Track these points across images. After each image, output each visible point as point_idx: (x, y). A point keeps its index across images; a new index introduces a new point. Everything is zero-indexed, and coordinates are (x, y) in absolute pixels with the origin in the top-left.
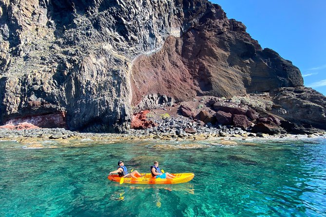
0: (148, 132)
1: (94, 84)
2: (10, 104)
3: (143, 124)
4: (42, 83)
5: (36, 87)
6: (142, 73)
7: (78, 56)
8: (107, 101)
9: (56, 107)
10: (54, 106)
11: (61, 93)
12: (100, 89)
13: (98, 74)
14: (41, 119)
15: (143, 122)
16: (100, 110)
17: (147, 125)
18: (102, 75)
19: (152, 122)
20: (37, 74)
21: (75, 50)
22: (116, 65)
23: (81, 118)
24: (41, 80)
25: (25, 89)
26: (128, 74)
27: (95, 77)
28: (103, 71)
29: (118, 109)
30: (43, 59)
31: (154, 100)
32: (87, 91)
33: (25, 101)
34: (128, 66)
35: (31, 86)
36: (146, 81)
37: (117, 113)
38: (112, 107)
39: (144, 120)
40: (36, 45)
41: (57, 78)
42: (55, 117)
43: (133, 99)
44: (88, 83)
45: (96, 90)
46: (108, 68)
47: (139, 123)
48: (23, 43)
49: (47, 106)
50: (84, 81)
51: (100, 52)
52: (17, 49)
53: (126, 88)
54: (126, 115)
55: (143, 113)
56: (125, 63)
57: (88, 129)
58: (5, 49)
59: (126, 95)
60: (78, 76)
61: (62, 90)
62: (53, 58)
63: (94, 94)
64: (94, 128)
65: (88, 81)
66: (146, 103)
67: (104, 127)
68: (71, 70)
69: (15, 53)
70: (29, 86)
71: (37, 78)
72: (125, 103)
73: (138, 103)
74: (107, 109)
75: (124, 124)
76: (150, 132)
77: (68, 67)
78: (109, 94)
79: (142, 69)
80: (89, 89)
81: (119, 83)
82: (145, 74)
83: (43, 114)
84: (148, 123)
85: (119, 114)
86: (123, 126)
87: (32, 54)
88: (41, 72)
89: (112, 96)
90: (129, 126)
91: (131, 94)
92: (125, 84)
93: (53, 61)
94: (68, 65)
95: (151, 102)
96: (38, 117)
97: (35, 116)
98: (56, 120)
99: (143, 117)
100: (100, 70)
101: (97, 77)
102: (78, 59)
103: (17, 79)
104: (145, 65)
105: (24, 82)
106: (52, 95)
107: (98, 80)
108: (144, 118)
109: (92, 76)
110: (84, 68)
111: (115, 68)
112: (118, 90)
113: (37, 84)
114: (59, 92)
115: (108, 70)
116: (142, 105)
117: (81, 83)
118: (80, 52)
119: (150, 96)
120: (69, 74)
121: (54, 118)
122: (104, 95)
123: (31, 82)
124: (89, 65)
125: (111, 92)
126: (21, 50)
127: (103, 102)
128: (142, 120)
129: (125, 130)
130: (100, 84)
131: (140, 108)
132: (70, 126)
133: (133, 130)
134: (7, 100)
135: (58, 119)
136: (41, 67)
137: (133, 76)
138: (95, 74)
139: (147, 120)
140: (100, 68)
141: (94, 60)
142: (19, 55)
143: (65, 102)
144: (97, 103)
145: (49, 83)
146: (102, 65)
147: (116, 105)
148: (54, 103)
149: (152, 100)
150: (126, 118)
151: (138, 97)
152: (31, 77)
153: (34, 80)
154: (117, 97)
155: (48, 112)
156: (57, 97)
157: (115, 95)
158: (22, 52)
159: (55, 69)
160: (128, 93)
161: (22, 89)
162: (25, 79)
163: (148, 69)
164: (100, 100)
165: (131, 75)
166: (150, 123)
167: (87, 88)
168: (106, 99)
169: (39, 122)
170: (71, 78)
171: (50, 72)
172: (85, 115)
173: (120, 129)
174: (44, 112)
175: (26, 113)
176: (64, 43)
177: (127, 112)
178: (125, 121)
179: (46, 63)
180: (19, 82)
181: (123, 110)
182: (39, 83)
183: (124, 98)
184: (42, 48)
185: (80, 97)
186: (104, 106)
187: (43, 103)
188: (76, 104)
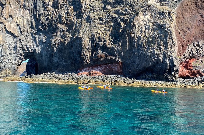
0: (196, 81)
1: (143, 38)
2: (86, 57)
3: (189, 73)
4: (105, 41)
5: (102, 44)
6: (186, 20)
7: (128, 15)
8: (157, 54)
9: (116, 59)
10: (114, 58)
11: (118, 47)
12: (149, 42)
13: (145, 29)
14: (104, 68)
15: (190, 71)
16: (151, 61)
17: (194, 74)
18: (149, 29)
19: (199, 72)
20: (101, 33)
21: (124, 9)
22: (160, 18)
23: (135, 68)
24: (104, 38)
25: (94, 45)
26: (173, 26)
27: (143, 33)
28: (150, 26)
29: (167, 60)
30: (101, 19)
31: (200, 47)
32: (138, 45)
33: (94, 54)
34: (172, 18)
35: (98, 43)
36: (190, 27)
37: (167, 64)
38: (161, 58)
39: (191, 70)
40: (93, 7)
41: (113, 35)
42: (115, 66)
43: (179, 49)
44: (139, 38)
45: (145, 43)
46: (154, 22)
47: (186, 72)
48: (83, 6)
49: (110, 58)
50: (135, 37)
51: (147, 9)
52: (80, 12)
53: (172, 41)
54: (175, 66)
55: (188, 62)
56: (169, 15)
57: (141, 77)
58: (72, 13)
59: (173, 47)
60: (131, 33)
61: (119, 45)
62: (109, 18)
63: (144, 47)
64: (146, 76)
65: (138, 36)
66: (191, 51)
67: (155, 76)
68: (125, 28)
69: (79, 15)
70: (96, 43)
71: (101, 37)
72: (173, 55)
73: (183, 53)
74: (157, 60)
75: (173, 73)
76: (199, 82)
77: (122, 26)
78: (158, 47)
79: (186, 15)
80: (140, 43)
81: (166, 37)
82: (189, 20)
83: (106, 64)
84: (196, 72)
85: (168, 65)
86: (172, 75)
87: (92, 15)
88: (102, 31)
89: (161, 49)
90: (177, 76)
91: (177, 45)
92: (171, 38)
93: (109, 21)
94: (122, 24)
95: (197, 49)
96: (103, 66)
97: (100, 65)
98: (115, 68)
99: (190, 66)
100: (147, 25)
101: (145, 32)
102: (128, 18)
103: (88, 38)
104: (188, 9)
105: (92, 40)
106: (112, 49)
107: (146, 34)
108: (190, 68)
109: (141, 31)
110: (135, 26)
111: (160, 21)
112: (165, 44)
113: (101, 41)
114: (117, 47)
115: (154, 24)
116: (187, 53)
117: (133, 38)
118: (130, 11)
119: (196, 43)
120: (123, 31)
121: (113, 67)
122: (153, 48)
123: (97, 40)
124: (139, 22)
125: (160, 45)
126: (83, 13)
127: (154, 55)
128: (189, 69)
129: (175, 79)
130: (148, 38)
131: (185, 57)
132: (126, 73)
133: (180, 79)
134: (84, 54)
135: (116, 68)
136: (102, 27)
137: (177, 26)
138: (143, 30)
139: (194, 69)
140: (147, 23)
141: (142, 17)
142: (82, 17)
143: (121, 54)
144: (148, 55)
145: (109, 40)
146: (149, 21)
147: (165, 57)
148: (114, 56)
149: (198, 48)
150: (175, 69)
151: (183, 47)
152: (97, 36)
153: (99, 38)
154: (165, 49)
155: (109, 62)
156: (116, 51)
157: (163, 47)
158: (84, 14)
159: (112, 28)
160: (174, 45)
161: (92, 45)
162: (93, 38)
163: (192, 12)
164: (151, 52)
165: (175, 26)
166: (197, 73)
167: (138, 43)
168: (156, 51)
169: (103, 70)
170: (126, 35)
171: (109, 30)
172: (138, 65)
173: (170, 77)
174: (107, 62)
175: (95, 63)
176: (114, 3)
177: (175, 63)
178: (174, 71)
179: (104, 23)
180: (89, 40)
181: (172, 61)
182: (103, 40)
183: (171, 50)
184: (97, 9)
185: (132, 50)
186: (154, 58)
187: (106, 56)
188: (130, 56)
